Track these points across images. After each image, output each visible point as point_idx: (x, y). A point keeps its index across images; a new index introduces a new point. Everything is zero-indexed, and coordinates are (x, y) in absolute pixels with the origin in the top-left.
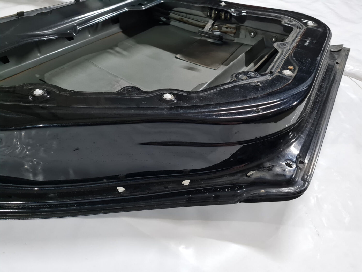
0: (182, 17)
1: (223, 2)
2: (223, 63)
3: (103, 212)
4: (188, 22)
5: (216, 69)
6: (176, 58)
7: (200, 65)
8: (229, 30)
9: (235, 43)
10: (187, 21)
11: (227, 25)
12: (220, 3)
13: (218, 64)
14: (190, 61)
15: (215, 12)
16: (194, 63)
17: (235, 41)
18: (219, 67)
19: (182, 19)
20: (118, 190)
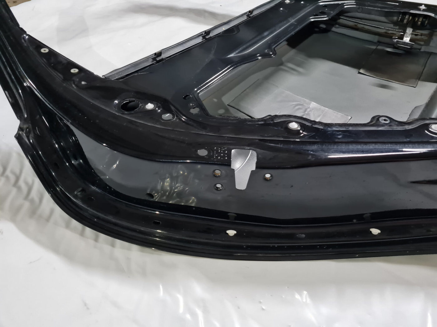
0: (356, 24)
1: (423, 6)
2: (420, 78)
3: (357, 256)
4: (365, 29)
5: (415, 86)
6: (359, 73)
7: (393, 81)
8: (419, 37)
9: (422, 52)
10: (363, 28)
11: (418, 31)
12: (419, 7)
13: (414, 80)
14: (378, 77)
15: (409, 17)
16: (384, 79)
17: (422, 50)
18: (417, 83)
19: (356, 25)
20: (371, 231)
